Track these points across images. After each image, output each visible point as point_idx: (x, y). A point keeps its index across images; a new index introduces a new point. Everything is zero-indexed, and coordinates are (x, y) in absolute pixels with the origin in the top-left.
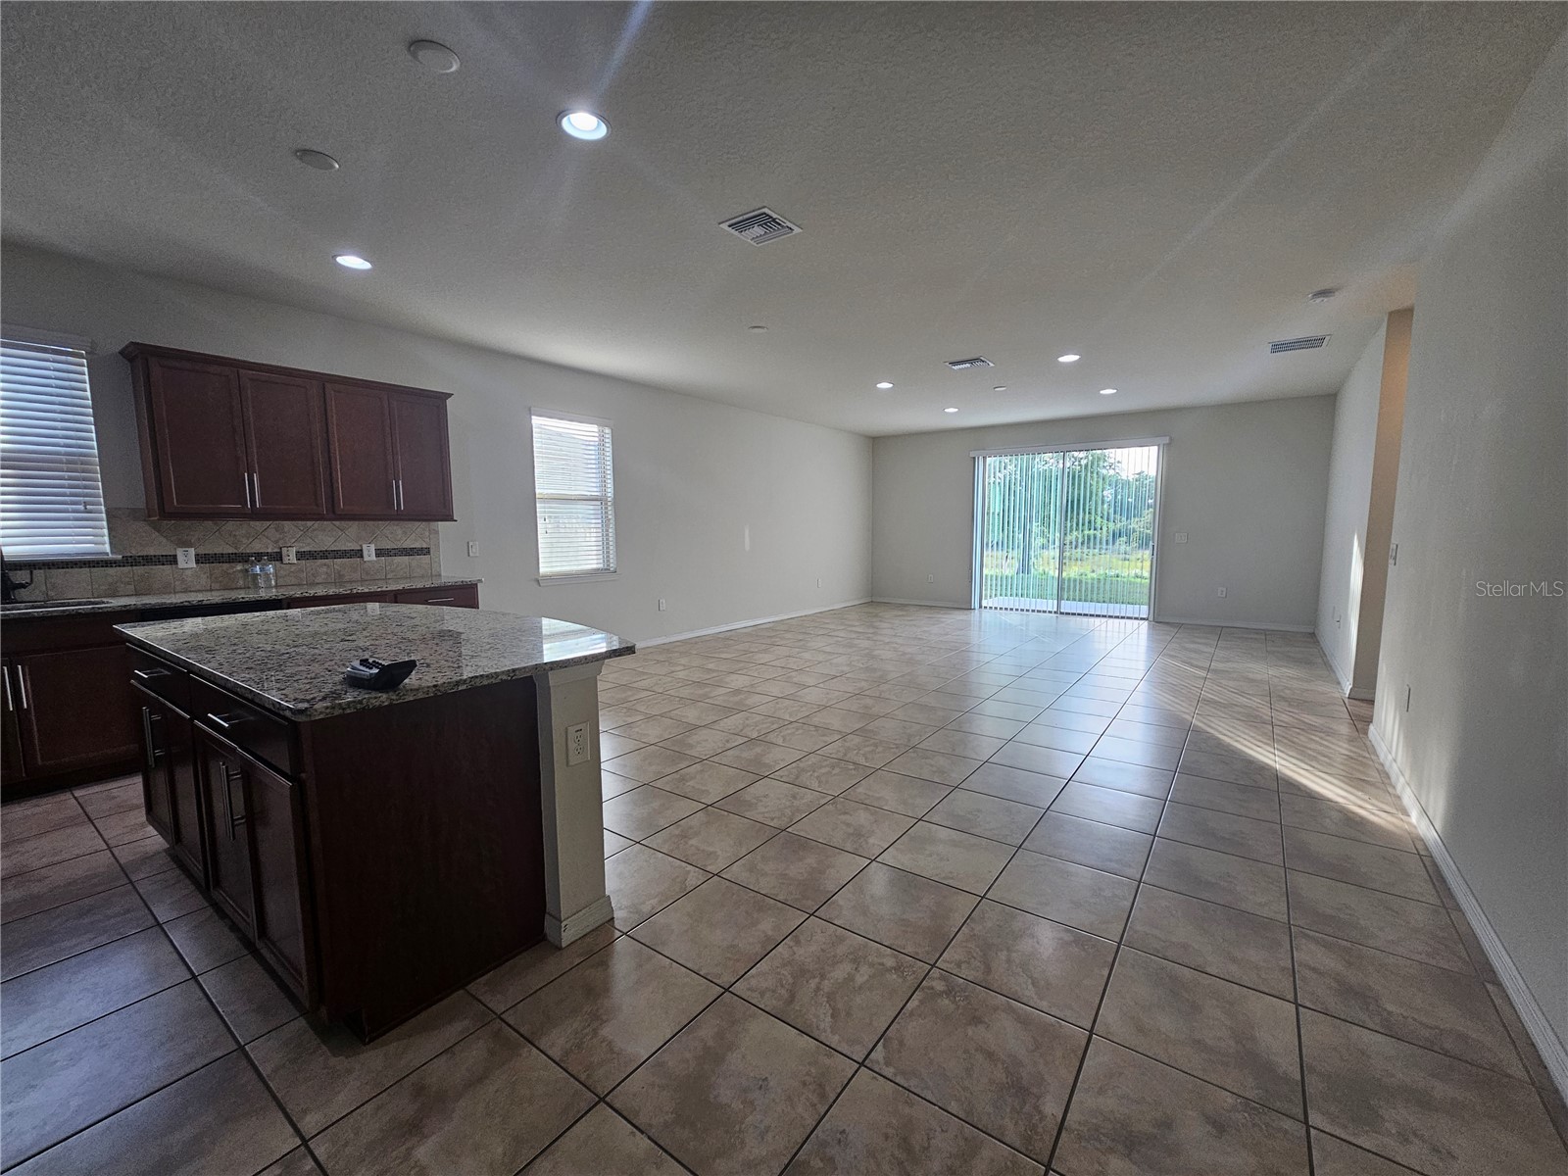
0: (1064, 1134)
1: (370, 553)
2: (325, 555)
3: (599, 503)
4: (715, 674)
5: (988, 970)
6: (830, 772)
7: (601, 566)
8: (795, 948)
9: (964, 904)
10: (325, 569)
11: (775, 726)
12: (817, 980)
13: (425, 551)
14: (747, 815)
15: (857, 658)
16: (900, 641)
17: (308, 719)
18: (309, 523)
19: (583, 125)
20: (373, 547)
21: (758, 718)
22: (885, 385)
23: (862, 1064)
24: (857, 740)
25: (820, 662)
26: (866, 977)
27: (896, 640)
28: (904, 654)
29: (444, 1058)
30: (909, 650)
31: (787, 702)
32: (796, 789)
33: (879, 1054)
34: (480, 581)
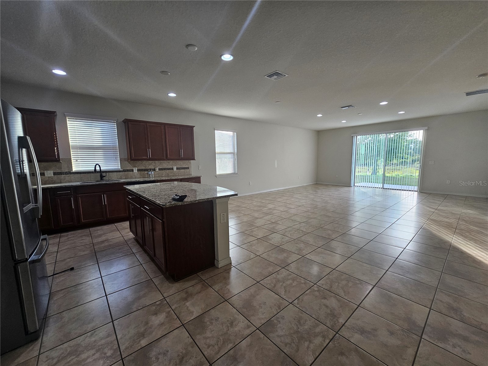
0: (344, 327)
1: (175, 169)
2: (165, 169)
3: (233, 154)
4: (264, 204)
5: (331, 287)
6: (294, 233)
7: (233, 172)
8: (277, 275)
9: (328, 270)
10: (165, 173)
11: (280, 219)
12: (282, 283)
13: (188, 168)
14: (269, 242)
15: (308, 201)
16: (324, 196)
17: (165, 207)
18: (161, 161)
19: (227, 57)
20: (176, 167)
21: (276, 217)
22: (320, 115)
23: (291, 303)
24: (304, 224)
25: (296, 202)
26: (295, 284)
27: (322, 196)
28: (324, 200)
29: (191, 287)
30: (326, 199)
31: (285, 213)
32: (283, 236)
33: (296, 301)
34: (201, 176)
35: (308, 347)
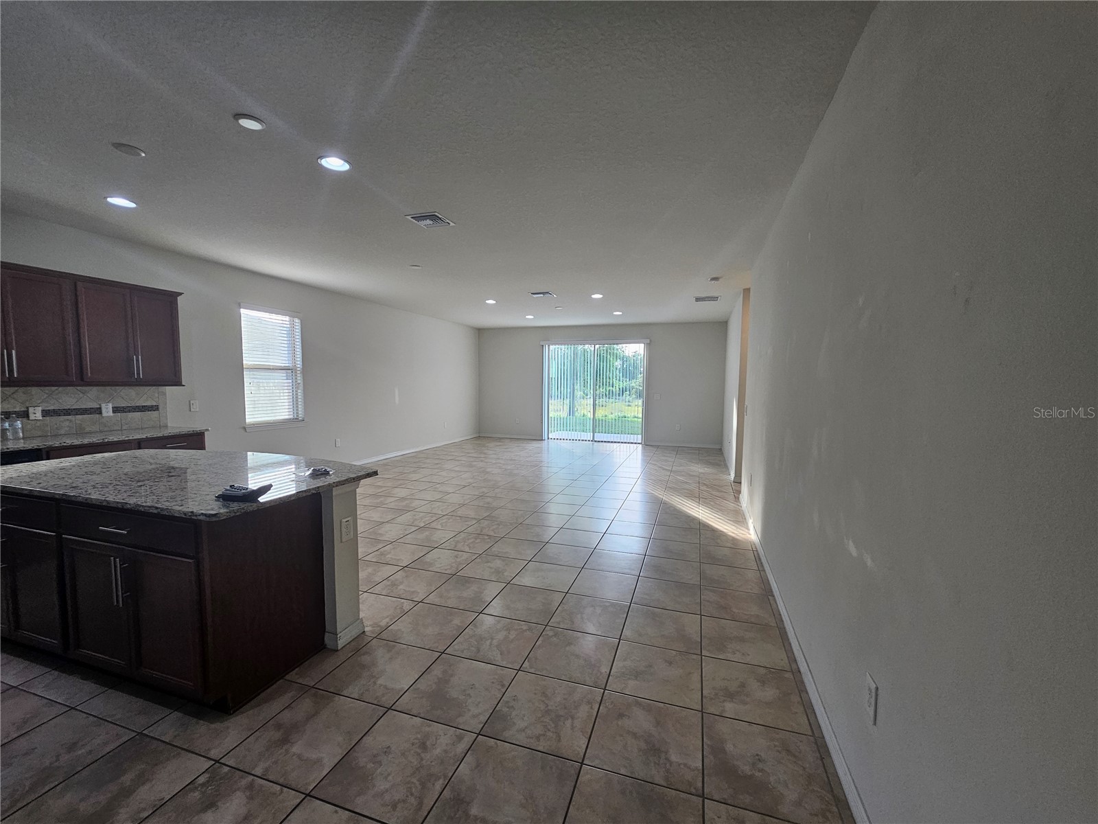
1: (107, 410)
2: (68, 412)
3: (290, 371)
4: (384, 489)
5: (573, 622)
6: (474, 542)
7: (291, 417)
8: (475, 629)
9: (558, 598)
10: (67, 423)
11: (434, 519)
12: (489, 641)
13: (155, 408)
14: (430, 569)
15: (476, 474)
16: (502, 462)
18: (54, 388)
19: (335, 163)
20: (110, 406)
21: (422, 514)
22: (491, 302)
23: (519, 670)
24: (486, 523)
25: (453, 478)
26: (514, 636)
27: (500, 461)
28: (506, 470)
29: (286, 711)
30: (509, 467)
31: (438, 504)
32: (456, 553)
33: (526, 665)
34: (207, 430)
35: (573, 728)
